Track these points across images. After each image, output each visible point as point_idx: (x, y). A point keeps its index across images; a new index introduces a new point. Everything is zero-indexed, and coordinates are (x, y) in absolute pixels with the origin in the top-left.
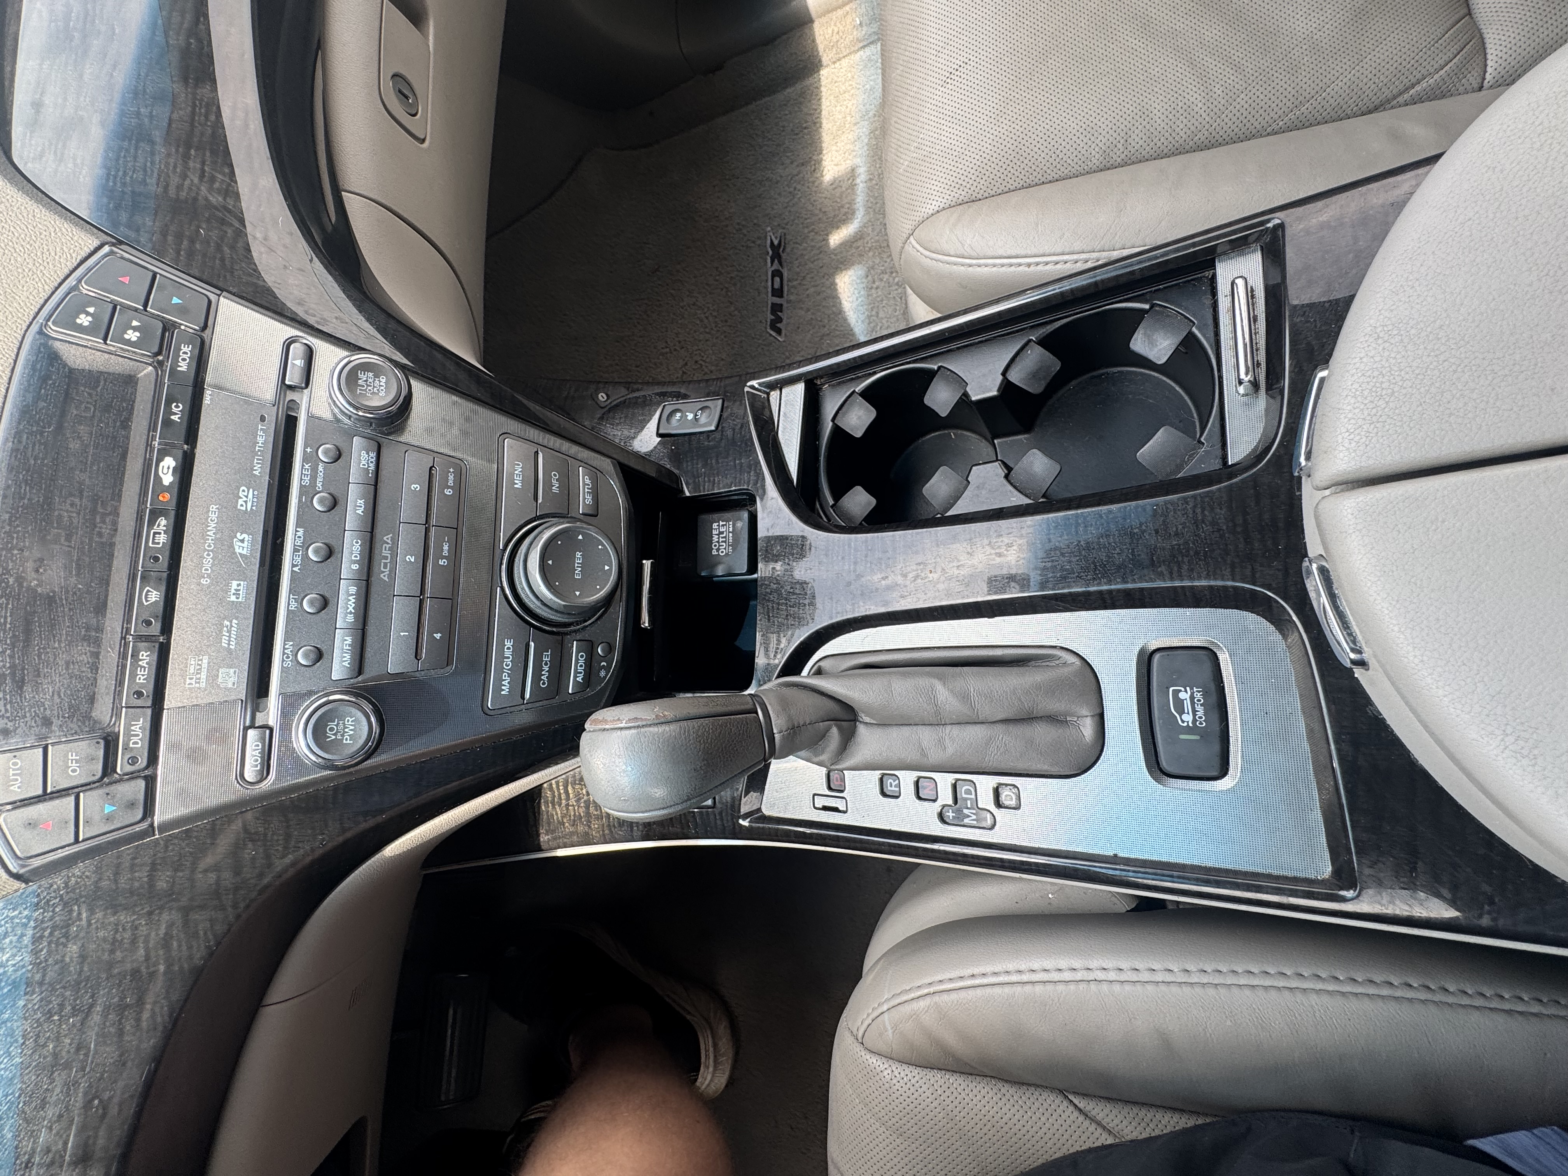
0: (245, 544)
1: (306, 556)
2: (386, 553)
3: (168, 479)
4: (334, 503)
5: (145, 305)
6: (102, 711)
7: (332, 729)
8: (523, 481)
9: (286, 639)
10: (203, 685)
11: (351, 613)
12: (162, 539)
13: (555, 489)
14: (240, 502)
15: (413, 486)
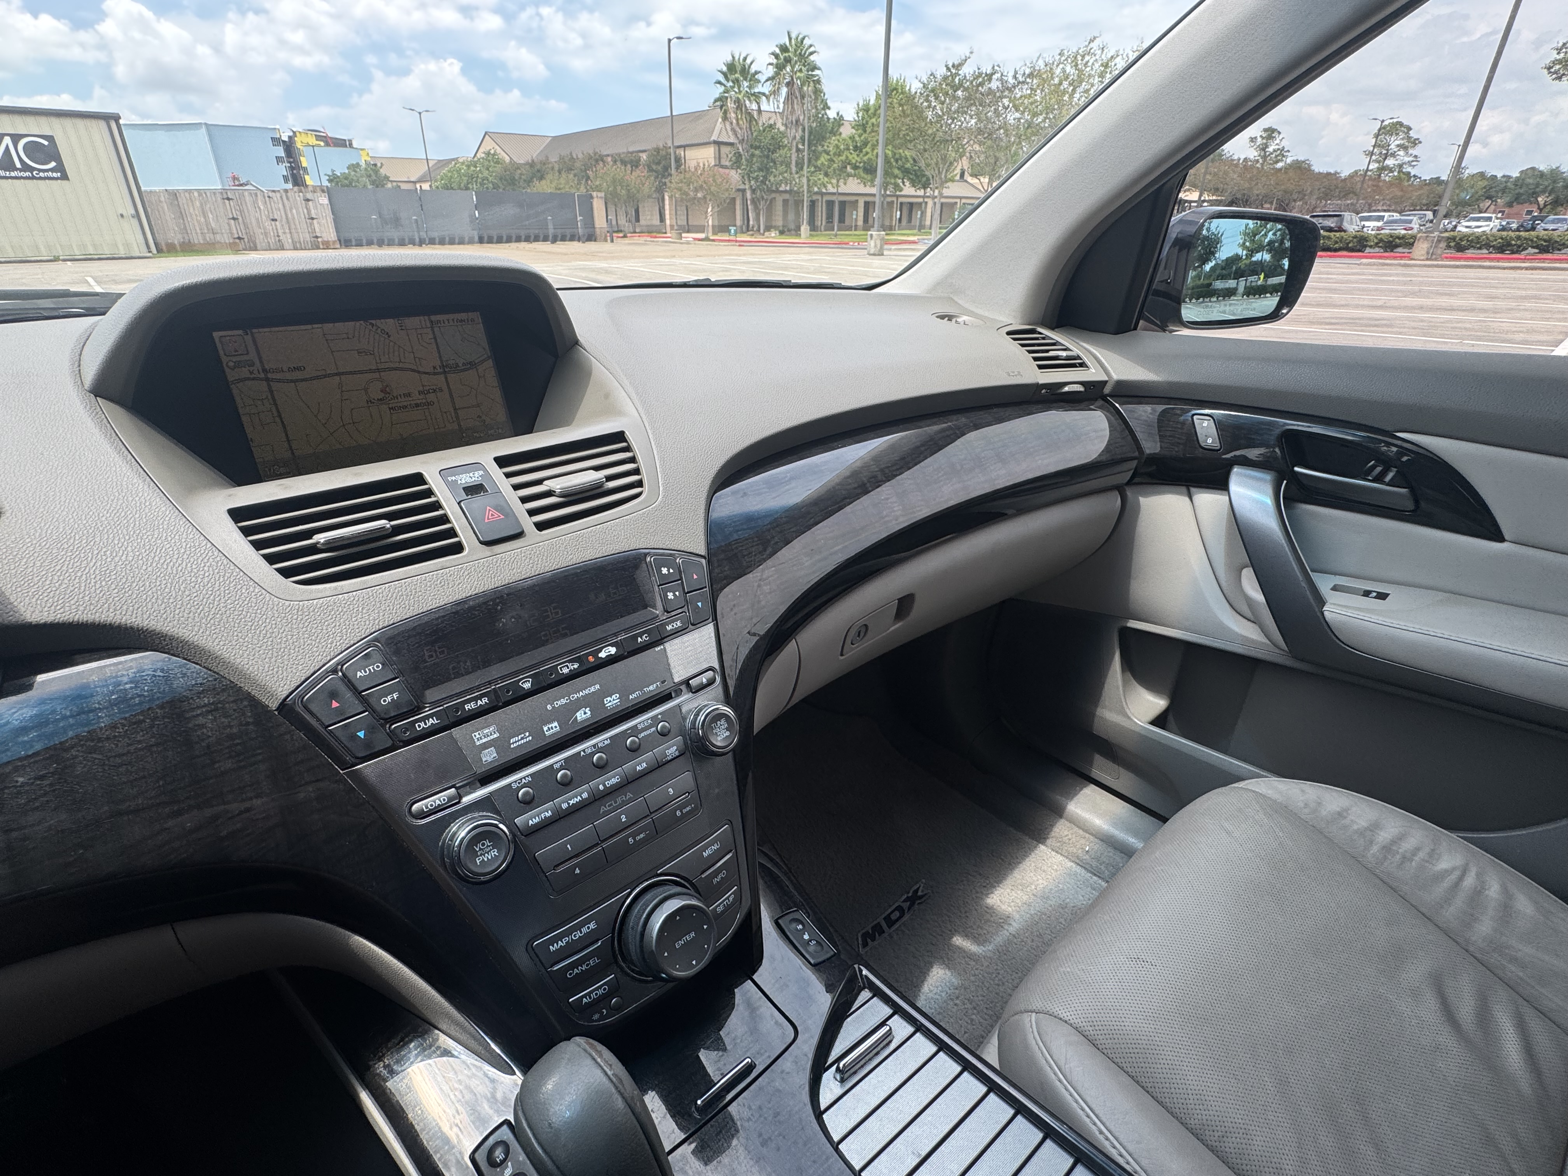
0: (584, 716)
1: (594, 754)
2: (619, 800)
3: (602, 655)
4: (635, 750)
5: (688, 592)
6: (432, 695)
7: (483, 845)
8: (709, 855)
9: (531, 775)
10: (478, 743)
11: (569, 804)
12: (565, 671)
13: (715, 881)
14: (609, 699)
15: (670, 790)
